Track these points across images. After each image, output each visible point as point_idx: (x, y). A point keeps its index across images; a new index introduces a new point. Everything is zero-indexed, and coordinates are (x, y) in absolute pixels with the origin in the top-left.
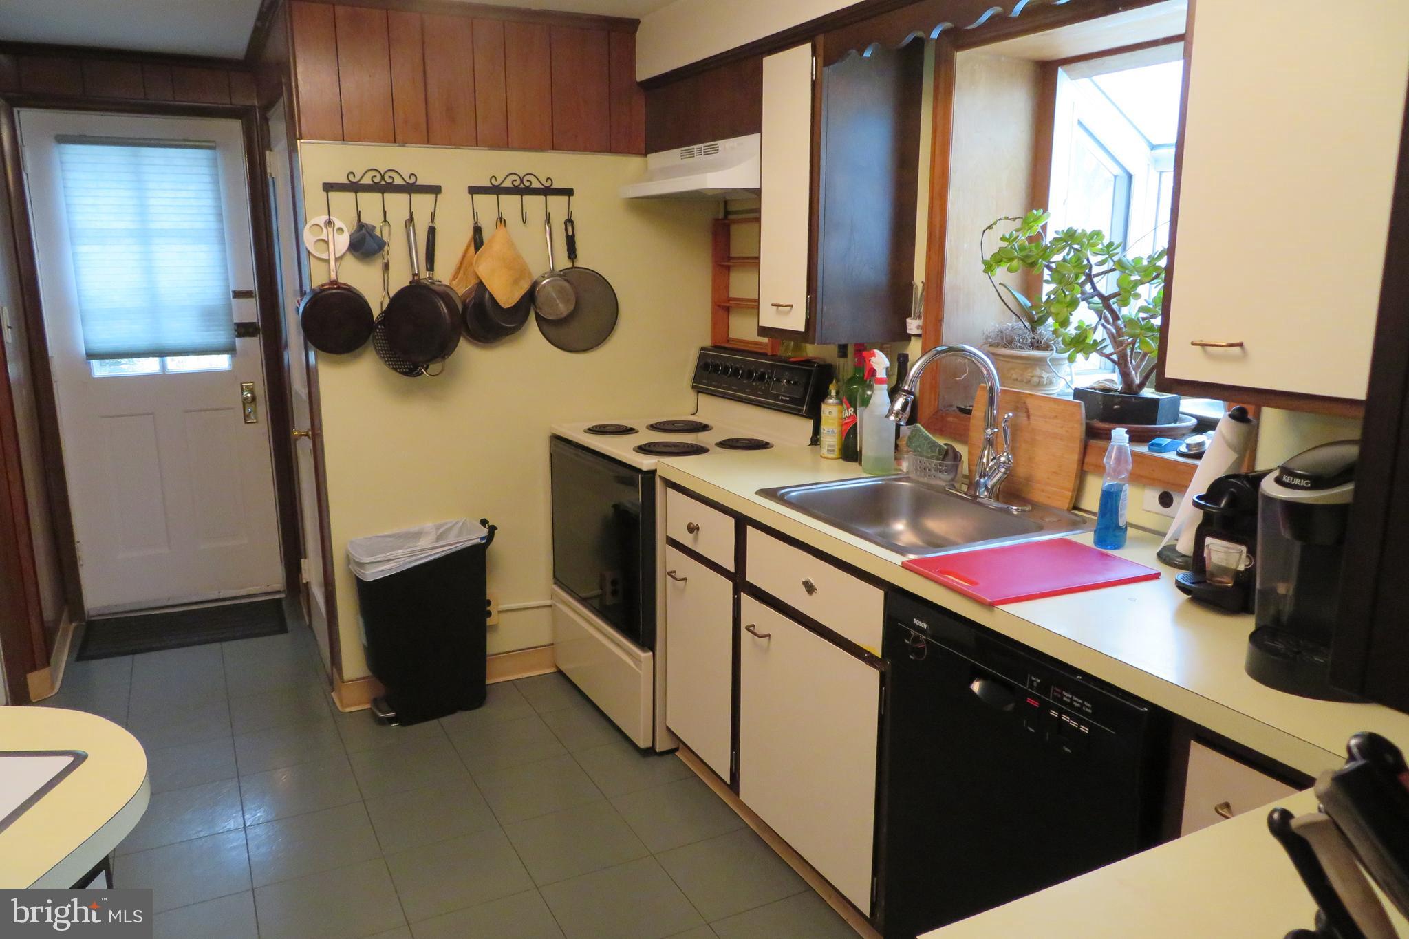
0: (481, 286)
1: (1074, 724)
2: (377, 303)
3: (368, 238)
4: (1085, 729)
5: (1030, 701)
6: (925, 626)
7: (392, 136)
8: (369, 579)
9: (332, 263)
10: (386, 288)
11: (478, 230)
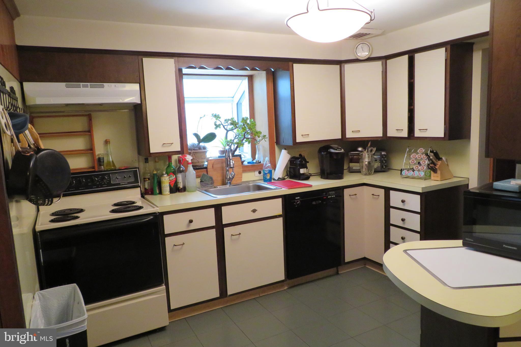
1: (330, 197)
4: (334, 196)
5: (324, 198)
6: (299, 198)
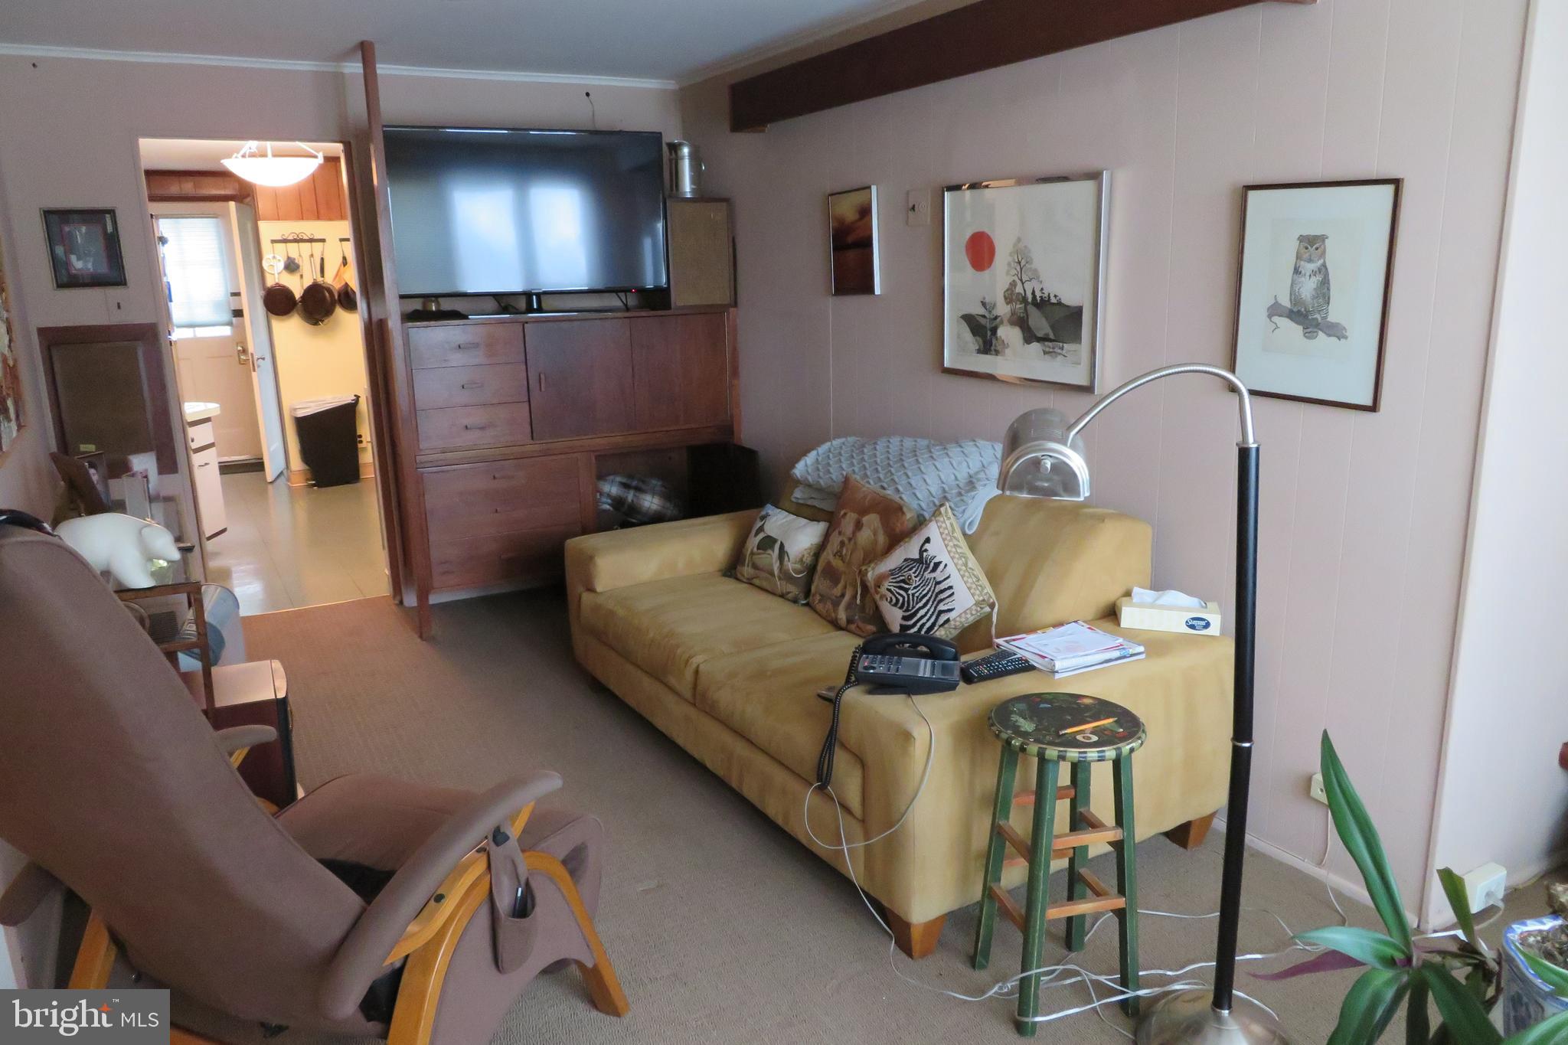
0: (347, 285)
2: (298, 294)
3: (292, 264)
7: (301, 216)
8: (299, 416)
9: (276, 275)
10: (302, 286)
11: (344, 258)
